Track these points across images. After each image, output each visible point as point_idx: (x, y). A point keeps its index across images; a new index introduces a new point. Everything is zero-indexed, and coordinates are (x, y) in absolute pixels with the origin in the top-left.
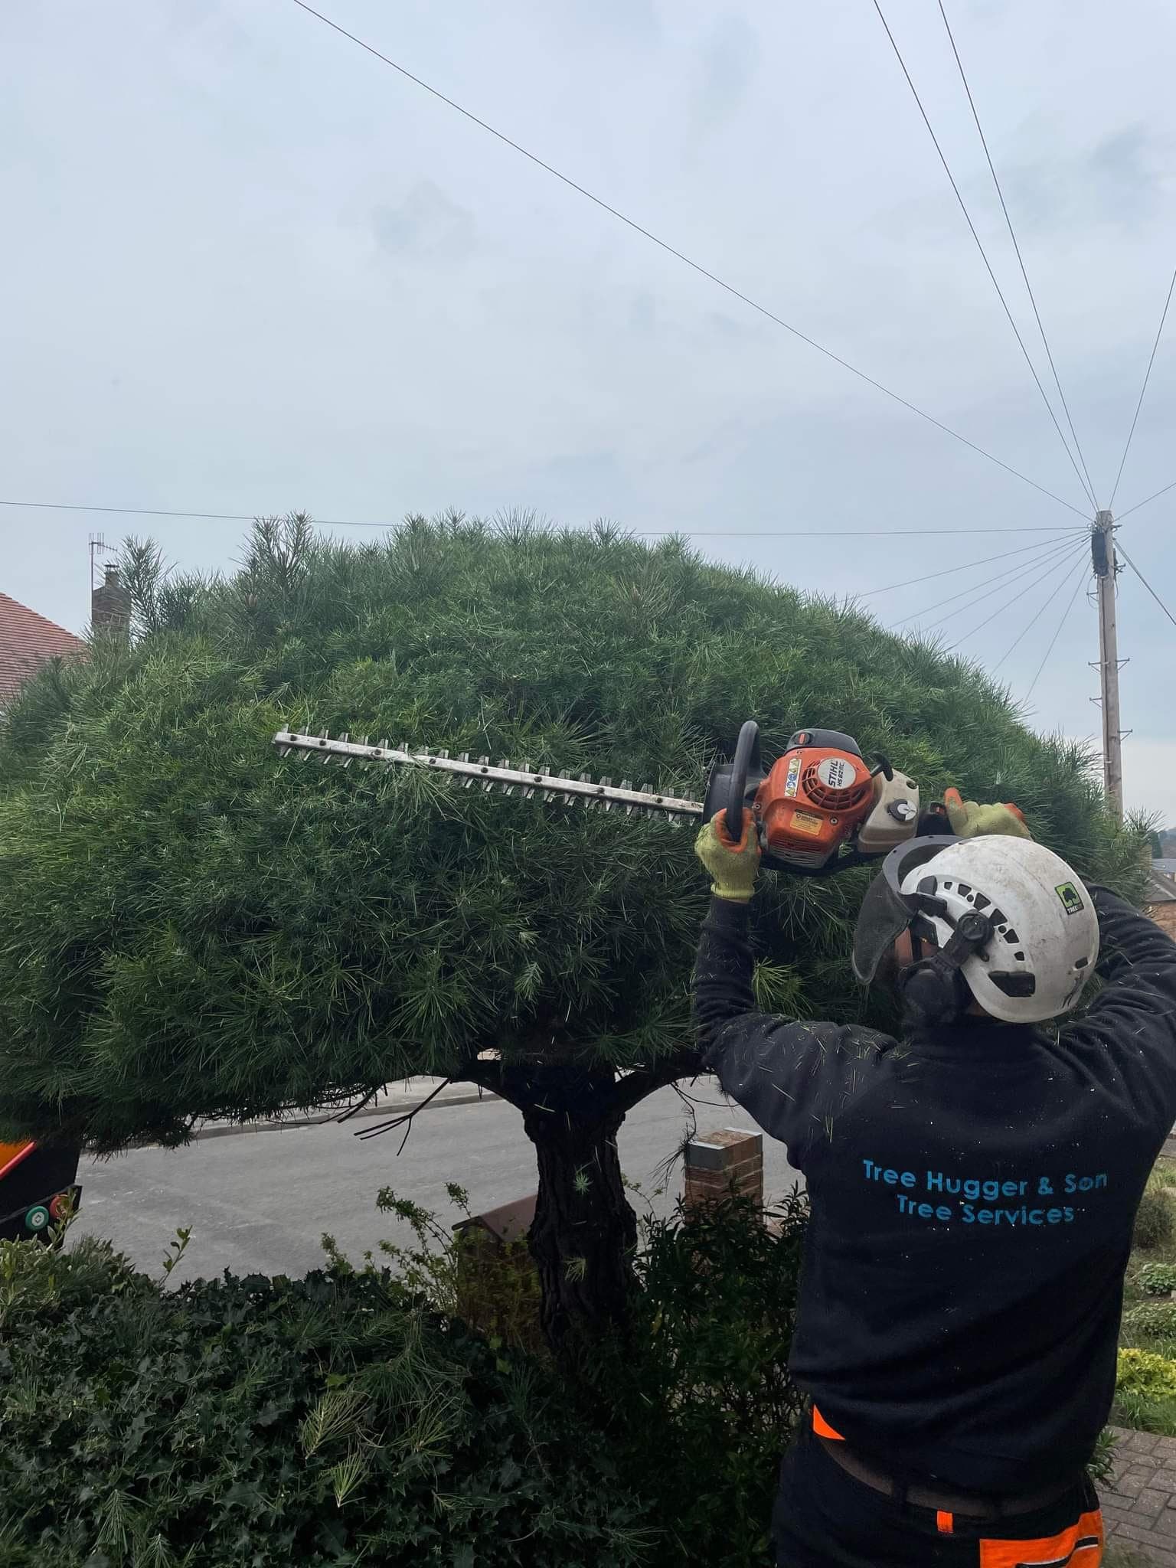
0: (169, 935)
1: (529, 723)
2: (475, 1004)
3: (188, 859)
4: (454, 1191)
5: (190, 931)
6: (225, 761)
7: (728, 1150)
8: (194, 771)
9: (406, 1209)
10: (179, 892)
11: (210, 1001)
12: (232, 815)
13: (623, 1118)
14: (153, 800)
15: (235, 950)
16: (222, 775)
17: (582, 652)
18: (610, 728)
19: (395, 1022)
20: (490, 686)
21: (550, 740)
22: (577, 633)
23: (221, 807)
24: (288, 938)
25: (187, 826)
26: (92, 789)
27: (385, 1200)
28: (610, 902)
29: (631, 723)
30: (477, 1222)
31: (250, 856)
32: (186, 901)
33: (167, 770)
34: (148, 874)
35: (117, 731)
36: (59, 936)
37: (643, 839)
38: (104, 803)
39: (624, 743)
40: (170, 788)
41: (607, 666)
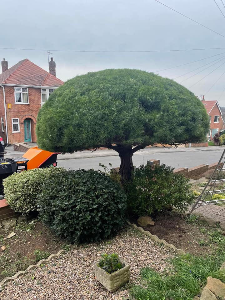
0: (71, 127)
1: (116, 99)
2: (108, 137)
3: (73, 118)
4: (110, 164)
5: (74, 127)
6: (77, 105)
7: (154, 162)
8: (72, 106)
9: (103, 166)
10: (72, 122)
11: (76, 135)
12: (78, 112)
13: (133, 154)
14: (68, 110)
15: (79, 129)
16: (76, 107)
17: (124, 89)
18: (127, 100)
19: (98, 138)
20: (110, 94)
21: (118, 102)
22: (123, 86)
23: (77, 111)
24: (85, 128)
25: (72, 113)
26: (61, 108)
27: (100, 165)
28: (125, 124)
29: (130, 100)
30: (114, 169)
31: (80, 118)
32: (73, 123)
33: (69, 106)
34: (68, 119)
35: (63, 100)
36: (58, 127)
37: (130, 116)
38: (62, 110)
39: (129, 102)
40: (70, 108)
41: (127, 91)
